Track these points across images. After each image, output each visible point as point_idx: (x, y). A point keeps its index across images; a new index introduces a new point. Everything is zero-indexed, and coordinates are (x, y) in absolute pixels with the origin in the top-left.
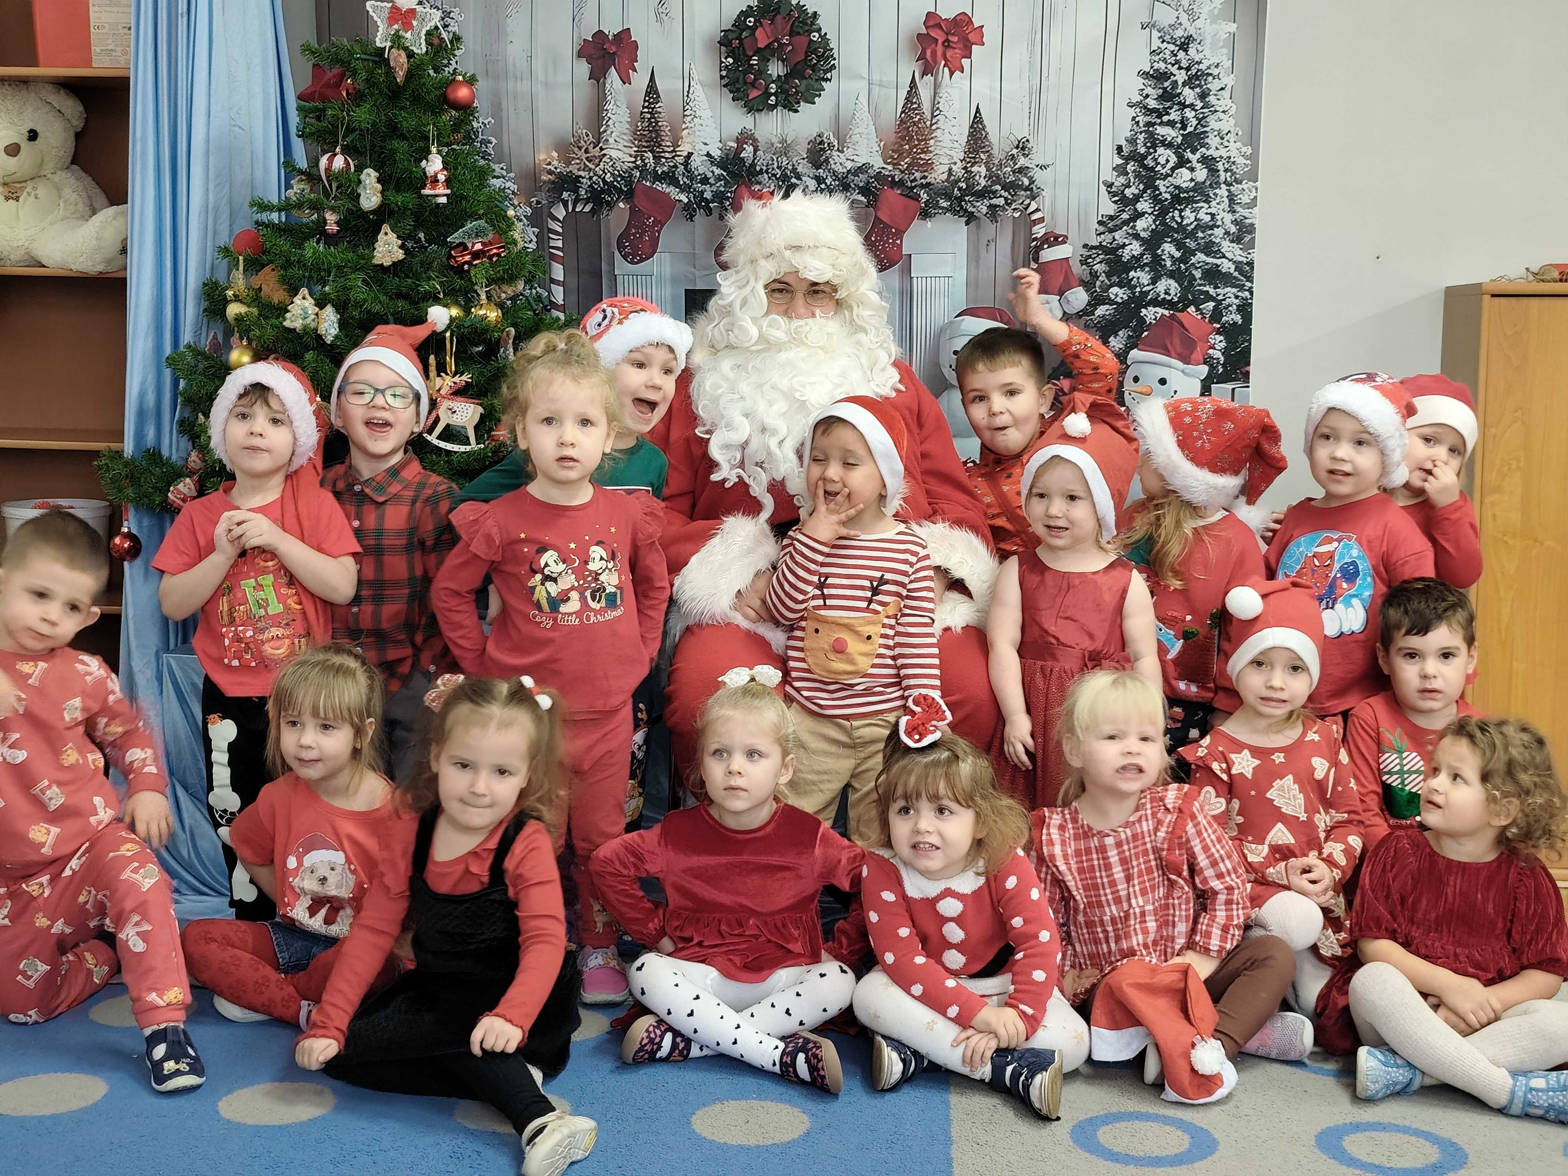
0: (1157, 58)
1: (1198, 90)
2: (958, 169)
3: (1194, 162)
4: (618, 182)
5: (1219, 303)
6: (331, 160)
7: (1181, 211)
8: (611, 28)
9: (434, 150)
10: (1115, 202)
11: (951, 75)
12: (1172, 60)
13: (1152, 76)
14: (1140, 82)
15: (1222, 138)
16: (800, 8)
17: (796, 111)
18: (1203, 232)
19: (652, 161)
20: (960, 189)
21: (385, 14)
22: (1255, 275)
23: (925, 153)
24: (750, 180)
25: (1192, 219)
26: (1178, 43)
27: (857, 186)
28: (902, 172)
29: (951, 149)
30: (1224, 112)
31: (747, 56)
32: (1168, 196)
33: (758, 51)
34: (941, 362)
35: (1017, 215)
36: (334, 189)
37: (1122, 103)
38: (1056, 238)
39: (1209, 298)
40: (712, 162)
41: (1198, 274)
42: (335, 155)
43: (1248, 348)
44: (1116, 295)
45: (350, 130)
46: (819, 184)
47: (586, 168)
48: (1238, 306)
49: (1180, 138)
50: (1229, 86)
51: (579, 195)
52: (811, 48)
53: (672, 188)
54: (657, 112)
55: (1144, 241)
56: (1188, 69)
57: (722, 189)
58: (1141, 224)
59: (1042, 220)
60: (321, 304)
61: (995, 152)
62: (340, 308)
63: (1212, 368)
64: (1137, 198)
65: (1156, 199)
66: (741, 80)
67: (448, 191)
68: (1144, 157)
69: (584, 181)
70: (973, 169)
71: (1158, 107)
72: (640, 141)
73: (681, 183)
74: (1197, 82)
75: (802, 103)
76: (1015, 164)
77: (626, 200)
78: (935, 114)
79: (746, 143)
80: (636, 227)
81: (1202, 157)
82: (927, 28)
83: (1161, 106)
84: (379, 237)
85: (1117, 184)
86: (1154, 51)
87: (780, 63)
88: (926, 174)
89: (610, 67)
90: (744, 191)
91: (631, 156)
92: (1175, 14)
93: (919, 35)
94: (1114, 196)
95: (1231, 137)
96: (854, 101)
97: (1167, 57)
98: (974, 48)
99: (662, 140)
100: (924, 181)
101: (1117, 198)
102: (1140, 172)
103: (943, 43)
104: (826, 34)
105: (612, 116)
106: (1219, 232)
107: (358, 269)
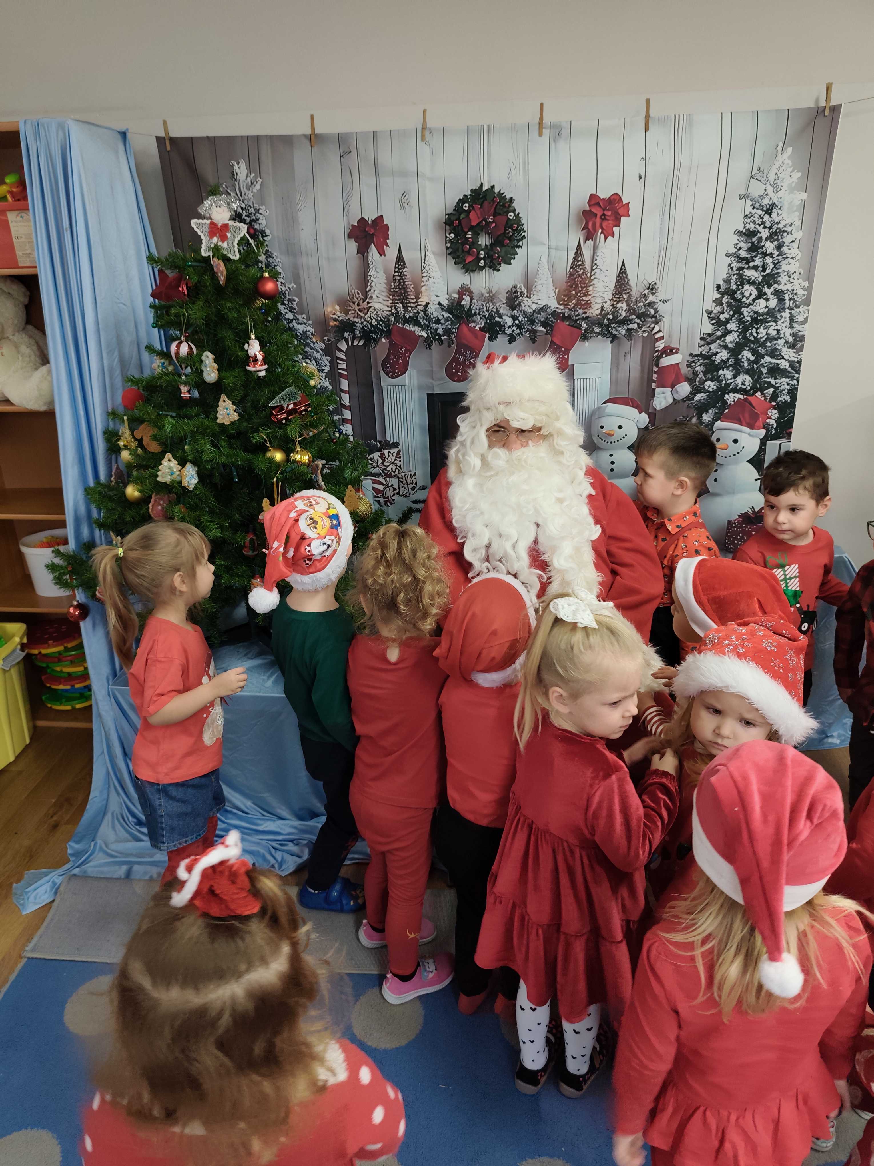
0: (748, 221)
1: (776, 243)
2: (608, 307)
3: (769, 294)
4: (380, 325)
5: (777, 388)
6: (178, 346)
7: (757, 329)
8: (370, 216)
9: (253, 336)
10: (713, 324)
11: (606, 239)
12: (760, 222)
13: (744, 234)
14: (735, 239)
15: (790, 277)
16: (500, 194)
17: (499, 270)
18: (770, 342)
19: (402, 309)
20: (608, 319)
21: (206, 229)
22: (802, 368)
23: (586, 296)
24: (468, 320)
25: (764, 333)
26: (765, 209)
27: (540, 320)
28: (570, 310)
29: (604, 292)
30: (792, 258)
31: (464, 232)
34: (592, 432)
35: (645, 335)
36: (183, 369)
37: (722, 253)
38: (671, 350)
39: (770, 386)
40: (442, 309)
41: (764, 371)
42: (181, 343)
43: (793, 417)
44: (709, 387)
46: (514, 320)
47: (359, 316)
48: (788, 390)
49: (761, 278)
50: (798, 240)
51: (355, 334)
52: (509, 224)
53: (416, 327)
54: (404, 275)
55: (730, 350)
56: (770, 228)
57: (450, 327)
58: (729, 338)
59: (662, 338)
60: (182, 463)
61: (633, 293)
62: (197, 464)
63: (768, 430)
64: (728, 321)
65: (741, 321)
66: (460, 250)
68: (735, 292)
70: (618, 305)
71: (747, 256)
72: (393, 296)
73: (422, 323)
74: (776, 237)
75: (502, 265)
76: (646, 300)
77: (386, 337)
78: (594, 268)
79: (465, 295)
80: (393, 354)
81: (775, 290)
82: (590, 206)
83: (749, 256)
84: (219, 403)
85: (715, 311)
86: (747, 215)
87: (487, 236)
88: (586, 310)
89: (370, 244)
90: (464, 328)
91: (388, 306)
92: (764, 187)
93: (585, 212)
94: (712, 320)
95: (796, 276)
96: (538, 261)
97: (756, 219)
98: (623, 219)
99: (408, 295)
100: (584, 315)
101: (714, 321)
102: (731, 302)
103: (601, 217)
104: (519, 214)
105: (374, 280)
106: (781, 342)
107: (206, 434)
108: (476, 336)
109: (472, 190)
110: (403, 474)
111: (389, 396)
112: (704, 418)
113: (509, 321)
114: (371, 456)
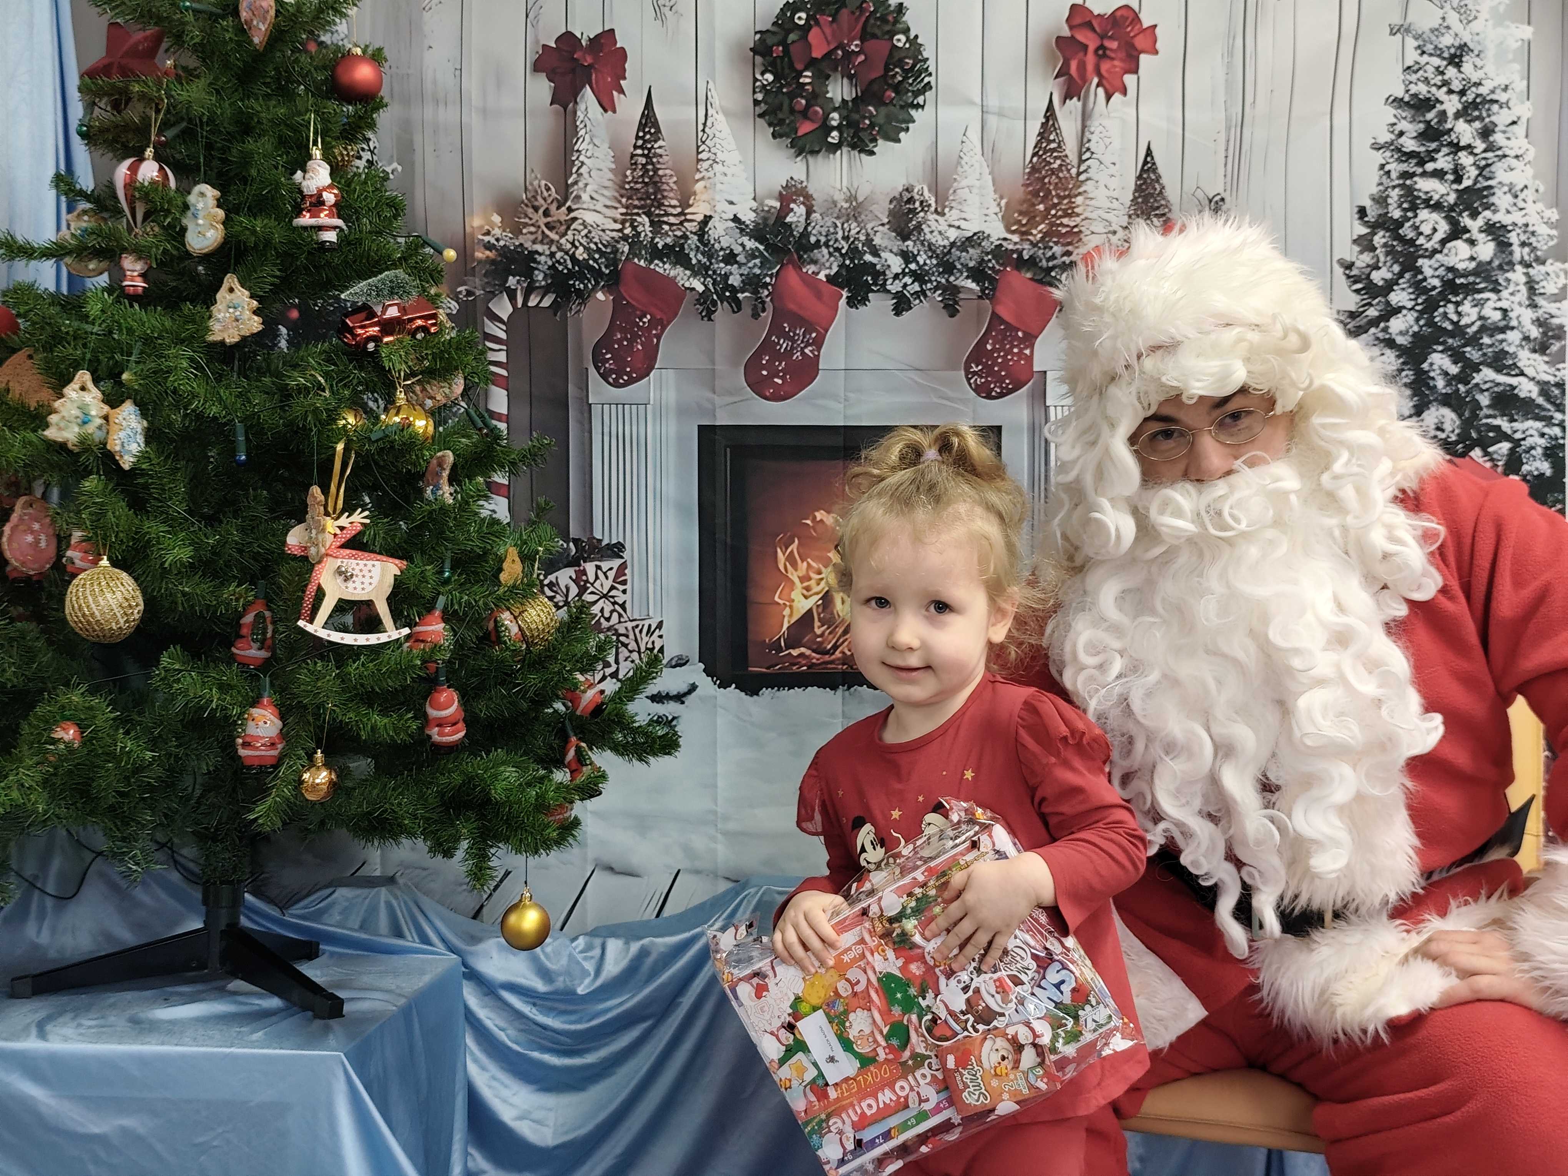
0: (1414, 77)
1: (1477, 125)
3: (1475, 231)
4: (595, 261)
5: (1517, 443)
6: (134, 169)
7: (1458, 304)
8: (586, 30)
9: (317, 153)
10: (1357, 291)
11: (1109, 97)
12: (1438, 80)
13: (1407, 103)
14: (1389, 114)
15: (1516, 197)
17: (872, 153)
18: (1491, 336)
19: (648, 228)
23: (1069, 216)
24: (800, 257)
25: (1474, 317)
26: (1446, 55)
27: (965, 266)
28: (1034, 245)
29: (1109, 210)
30: (1517, 157)
31: (796, 70)
32: (1436, 282)
33: (812, 63)
36: (139, 217)
37: (1363, 142)
39: (1502, 436)
40: (742, 230)
41: (1484, 400)
42: (142, 159)
45: (170, 122)
46: (907, 262)
47: (545, 240)
48: (1546, 449)
49: (1453, 195)
50: (1524, 120)
51: (533, 281)
52: (894, 57)
53: (679, 270)
54: (656, 155)
55: (1402, 351)
56: (1462, 93)
57: (758, 271)
58: (1397, 325)
60: (113, 401)
62: (148, 407)
64: (1389, 286)
65: (1419, 287)
66: (786, 107)
68: (1399, 224)
69: (542, 259)
71: (1417, 150)
72: (629, 198)
73: (694, 261)
74: (1476, 113)
75: (880, 142)
77: (608, 289)
78: (1084, 157)
79: (794, 201)
80: (622, 330)
81: (1487, 224)
82: (1071, 28)
83: (1422, 149)
84: (219, 296)
85: (1359, 264)
86: (1409, 68)
87: (845, 81)
88: (1070, 248)
89: (583, 86)
90: (791, 275)
91: (615, 221)
92: (1441, 13)
93: (1061, 41)
94: (1355, 282)
95: (1529, 194)
96: (961, 137)
97: (1430, 75)
98: (1143, 58)
99: (664, 197)
100: (1066, 259)
101: (1359, 286)
102: (1394, 246)
103: (1096, 51)
104: (916, 37)
105: (586, 161)
106: (1513, 336)
107: (182, 341)
108: (819, 295)
110: (630, 625)
111: (606, 430)
113: (896, 264)
114: (552, 578)
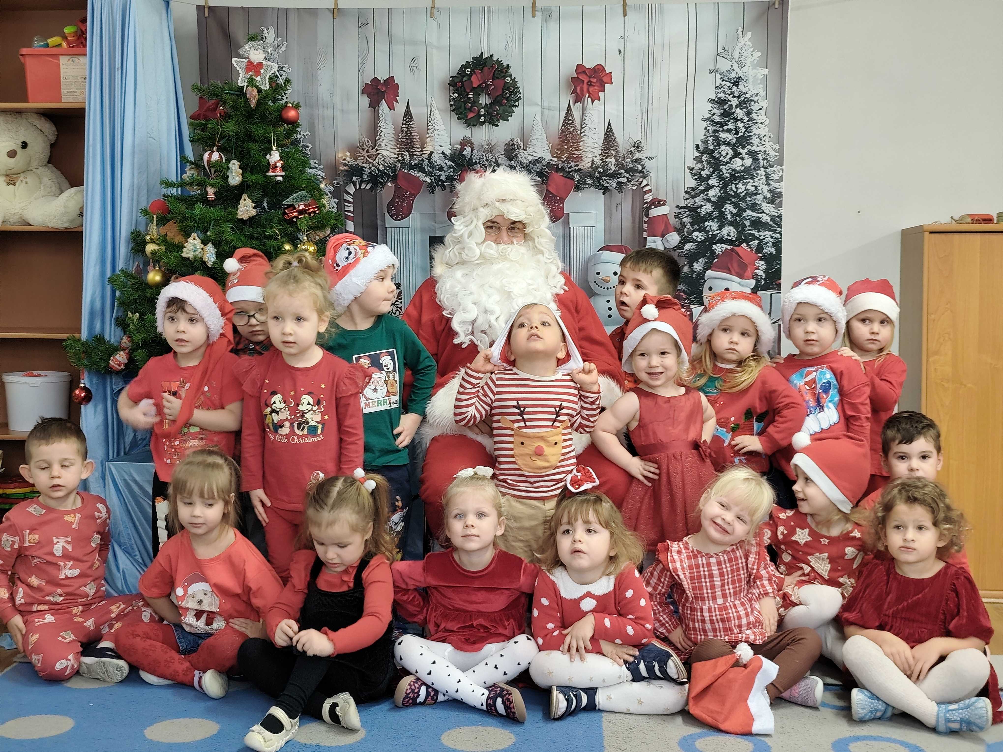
0: (719, 91)
1: (745, 110)
2: (598, 161)
3: (744, 154)
4: (387, 170)
5: (761, 241)
6: (210, 155)
7: (736, 184)
8: (382, 76)
9: (274, 148)
10: (695, 179)
11: (593, 102)
12: (729, 92)
13: (716, 102)
14: (709, 106)
15: (761, 140)
16: (499, 62)
17: (497, 126)
18: (750, 197)
19: (408, 157)
20: (599, 172)
21: (244, 66)
22: (783, 223)
23: (577, 150)
25: (743, 189)
26: (732, 81)
27: (535, 171)
28: (563, 162)
29: (593, 148)
30: (761, 123)
31: (466, 92)
32: (728, 175)
33: (473, 89)
34: (589, 279)
35: (634, 188)
36: (213, 173)
37: (698, 118)
38: (659, 202)
39: (755, 238)
40: (445, 157)
41: (747, 223)
42: (213, 152)
43: (780, 269)
44: (697, 237)
45: (222, 137)
47: (367, 162)
48: (773, 243)
49: (735, 140)
50: (764, 107)
51: (363, 179)
52: (506, 87)
53: (421, 173)
54: (411, 127)
55: (714, 203)
56: (739, 97)
57: (452, 174)
58: (711, 193)
59: (650, 191)
60: (205, 243)
61: (620, 149)
62: (216, 245)
63: (758, 281)
64: (709, 177)
65: (721, 178)
66: (463, 107)
67: (283, 174)
68: (713, 152)
69: (366, 170)
70: (607, 160)
71: (720, 121)
72: (400, 145)
73: (426, 170)
74: (745, 105)
75: (501, 121)
76: (633, 157)
77: (393, 181)
78: (583, 126)
79: (466, 145)
80: (398, 198)
81: (749, 151)
82: (577, 74)
83: (722, 121)
84: (241, 202)
85: (696, 168)
86: (717, 87)
87: (487, 96)
88: (578, 163)
89: (382, 100)
91: (395, 154)
92: (730, 63)
93: (572, 78)
94: (694, 176)
95: (766, 139)
96: (533, 119)
97: (726, 90)
98: (607, 85)
99: (414, 144)
100: (577, 168)
101: (696, 177)
102: (710, 161)
103: (587, 83)
104: (515, 78)
105: (383, 130)
106: (760, 197)
107: (228, 221)
109: (473, 58)
111: (393, 238)
112: (695, 267)
